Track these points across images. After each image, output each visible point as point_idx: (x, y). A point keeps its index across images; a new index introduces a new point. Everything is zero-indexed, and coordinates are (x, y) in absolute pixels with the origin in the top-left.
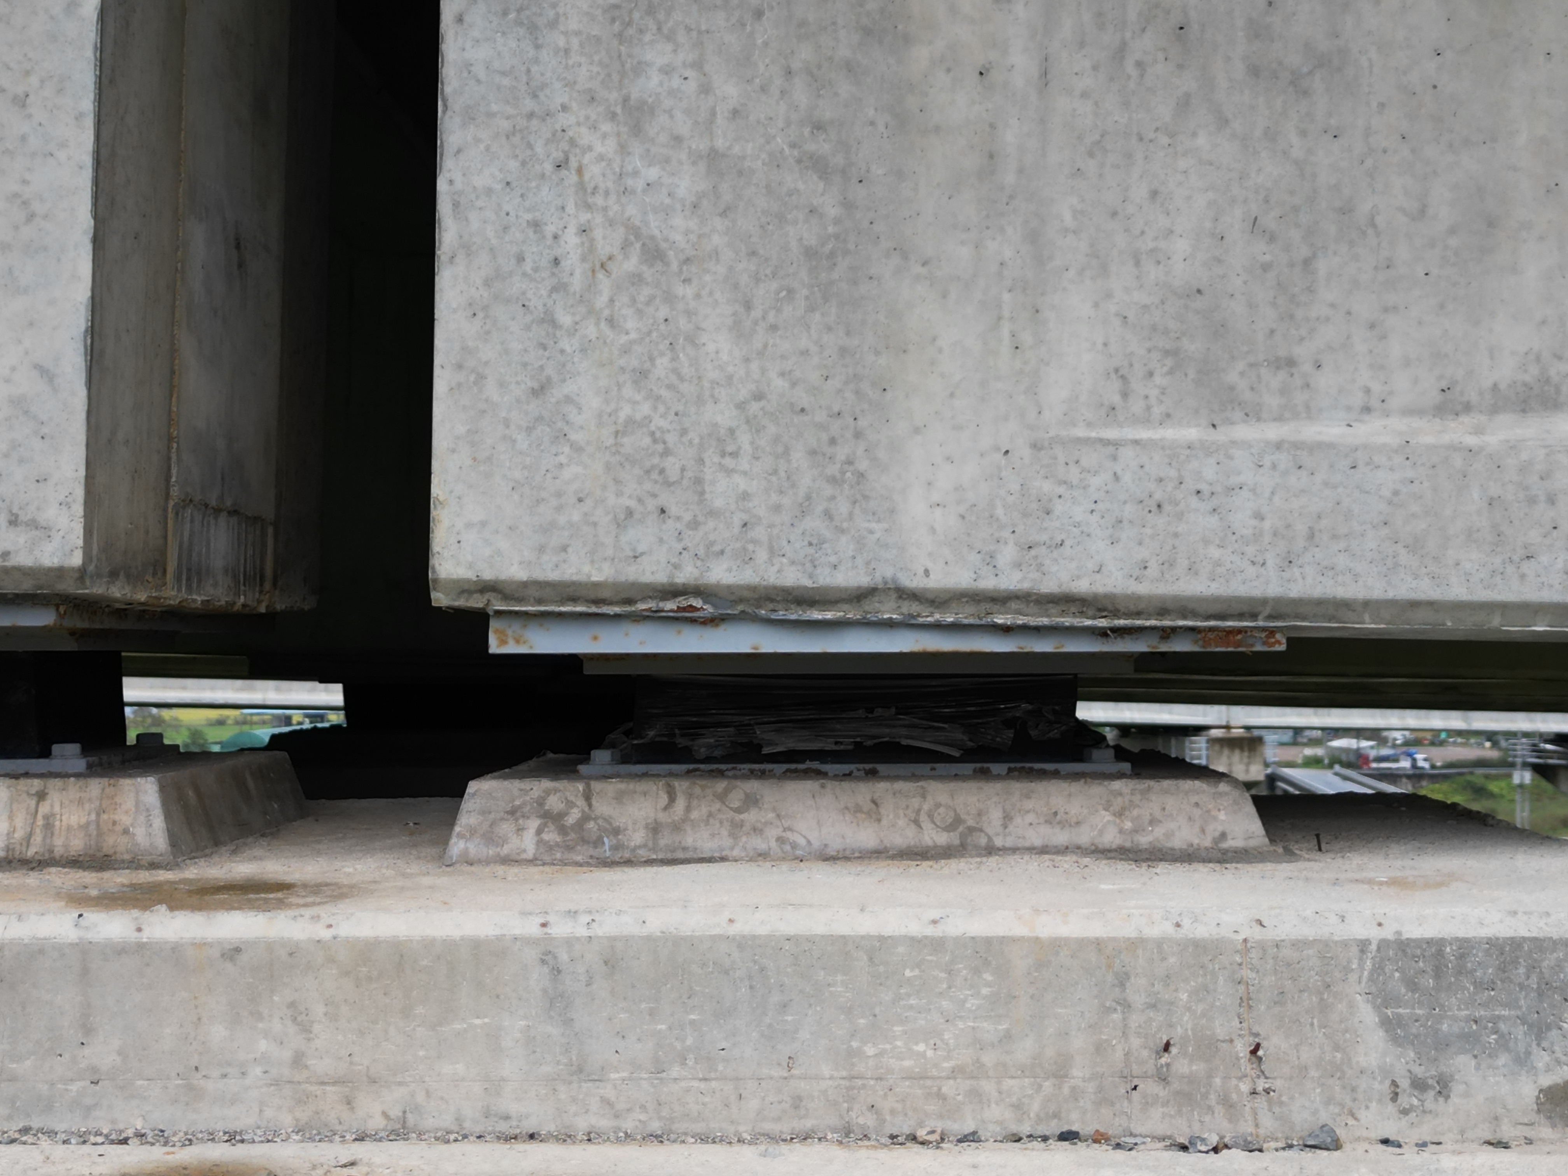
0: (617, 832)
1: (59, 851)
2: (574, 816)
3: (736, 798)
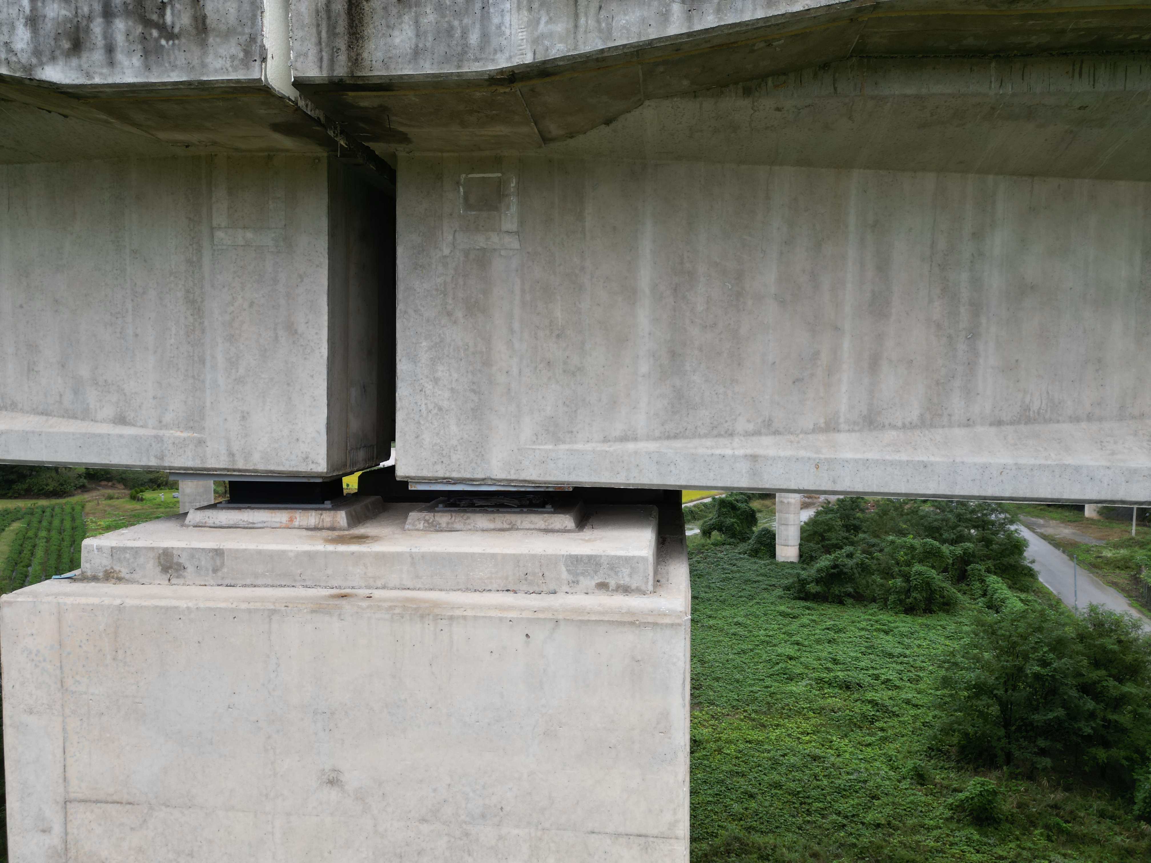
0: (439, 524)
1: (325, 527)
2: (431, 520)
3: (465, 517)
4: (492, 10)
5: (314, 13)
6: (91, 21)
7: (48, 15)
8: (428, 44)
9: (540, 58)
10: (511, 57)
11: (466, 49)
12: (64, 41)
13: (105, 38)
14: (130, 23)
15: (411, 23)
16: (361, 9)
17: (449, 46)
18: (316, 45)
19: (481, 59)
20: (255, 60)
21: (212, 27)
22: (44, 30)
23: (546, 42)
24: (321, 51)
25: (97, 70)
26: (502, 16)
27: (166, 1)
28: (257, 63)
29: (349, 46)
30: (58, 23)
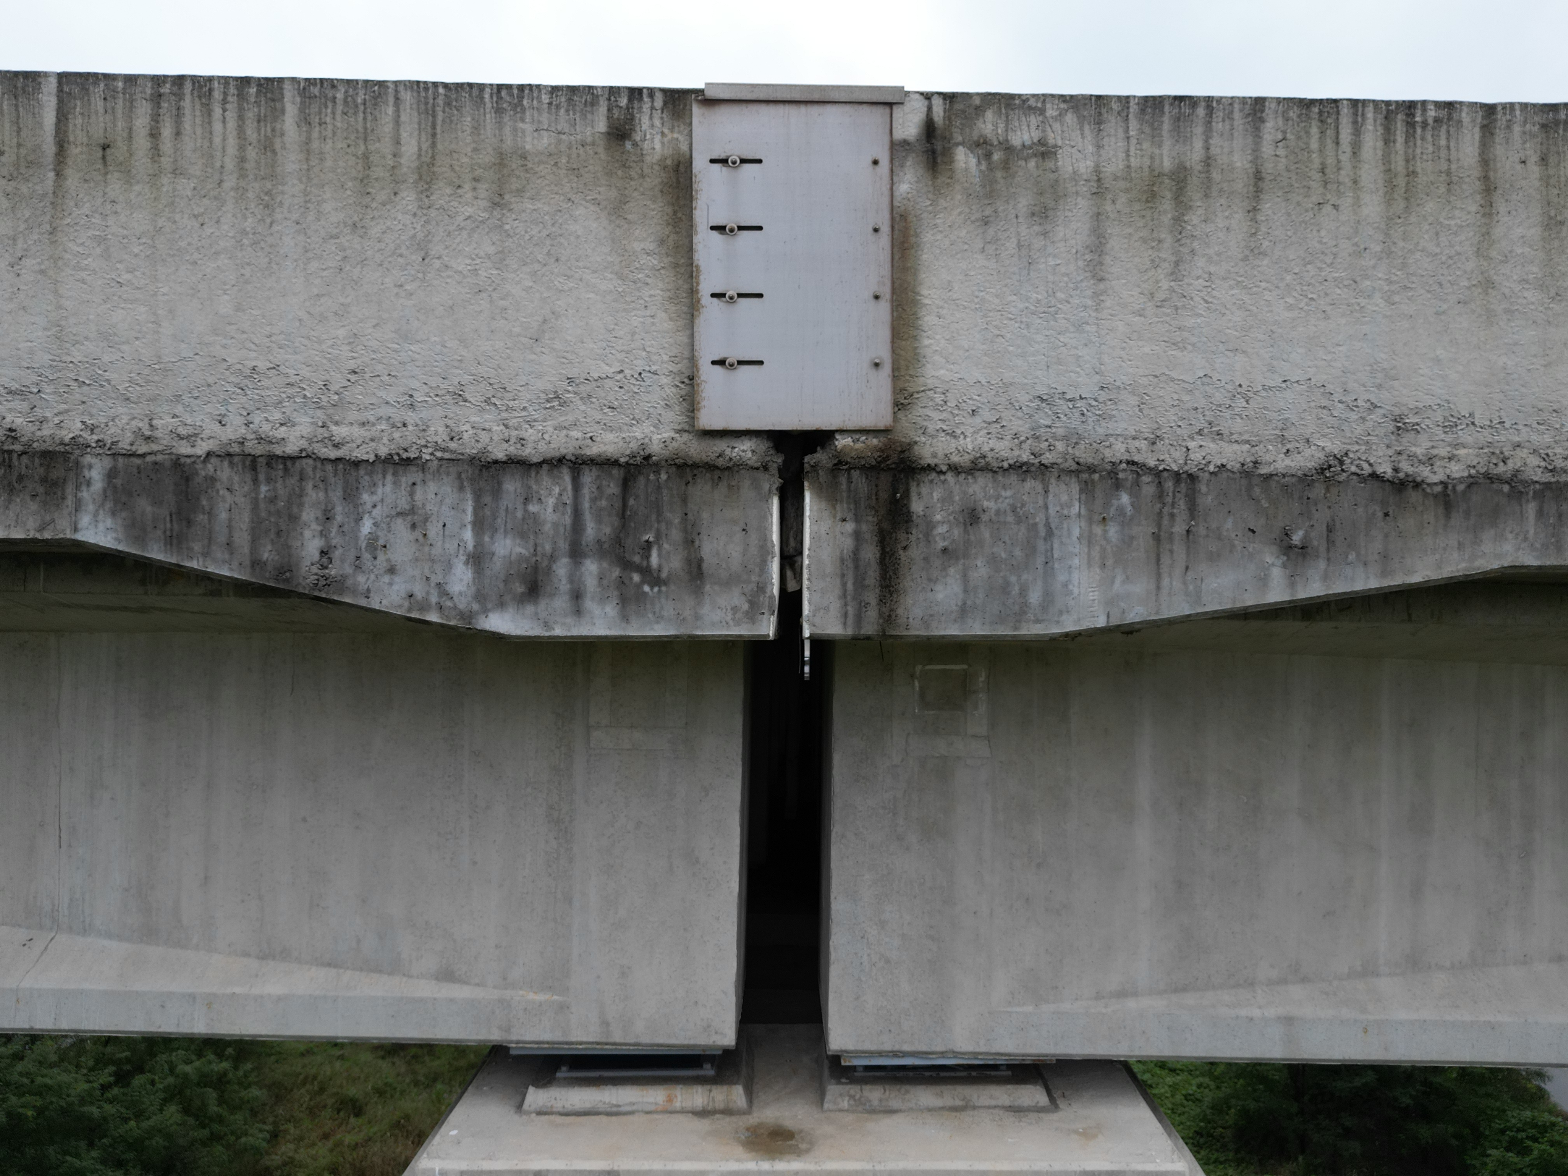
0: (870, 1101)
1: (717, 1108)
2: (857, 1097)
3: (903, 1090)
4: (1056, 566)
5: (838, 561)
6: (554, 561)
7: (497, 552)
8: (978, 602)
9: (1114, 622)
10: (1079, 620)
11: (1025, 609)
12: (517, 584)
13: (571, 581)
14: (605, 565)
15: (958, 576)
16: (896, 558)
17: (1004, 604)
18: (840, 598)
19: (1043, 620)
20: (763, 613)
21: (710, 572)
22: (492, 570)
23: (1122, 604)
24: (846, 605)
25: (559, 619)
26: (1070, 573)
27: (651, 539)
28: (765, 616)
29: (881, 601)
30: (511, 563)
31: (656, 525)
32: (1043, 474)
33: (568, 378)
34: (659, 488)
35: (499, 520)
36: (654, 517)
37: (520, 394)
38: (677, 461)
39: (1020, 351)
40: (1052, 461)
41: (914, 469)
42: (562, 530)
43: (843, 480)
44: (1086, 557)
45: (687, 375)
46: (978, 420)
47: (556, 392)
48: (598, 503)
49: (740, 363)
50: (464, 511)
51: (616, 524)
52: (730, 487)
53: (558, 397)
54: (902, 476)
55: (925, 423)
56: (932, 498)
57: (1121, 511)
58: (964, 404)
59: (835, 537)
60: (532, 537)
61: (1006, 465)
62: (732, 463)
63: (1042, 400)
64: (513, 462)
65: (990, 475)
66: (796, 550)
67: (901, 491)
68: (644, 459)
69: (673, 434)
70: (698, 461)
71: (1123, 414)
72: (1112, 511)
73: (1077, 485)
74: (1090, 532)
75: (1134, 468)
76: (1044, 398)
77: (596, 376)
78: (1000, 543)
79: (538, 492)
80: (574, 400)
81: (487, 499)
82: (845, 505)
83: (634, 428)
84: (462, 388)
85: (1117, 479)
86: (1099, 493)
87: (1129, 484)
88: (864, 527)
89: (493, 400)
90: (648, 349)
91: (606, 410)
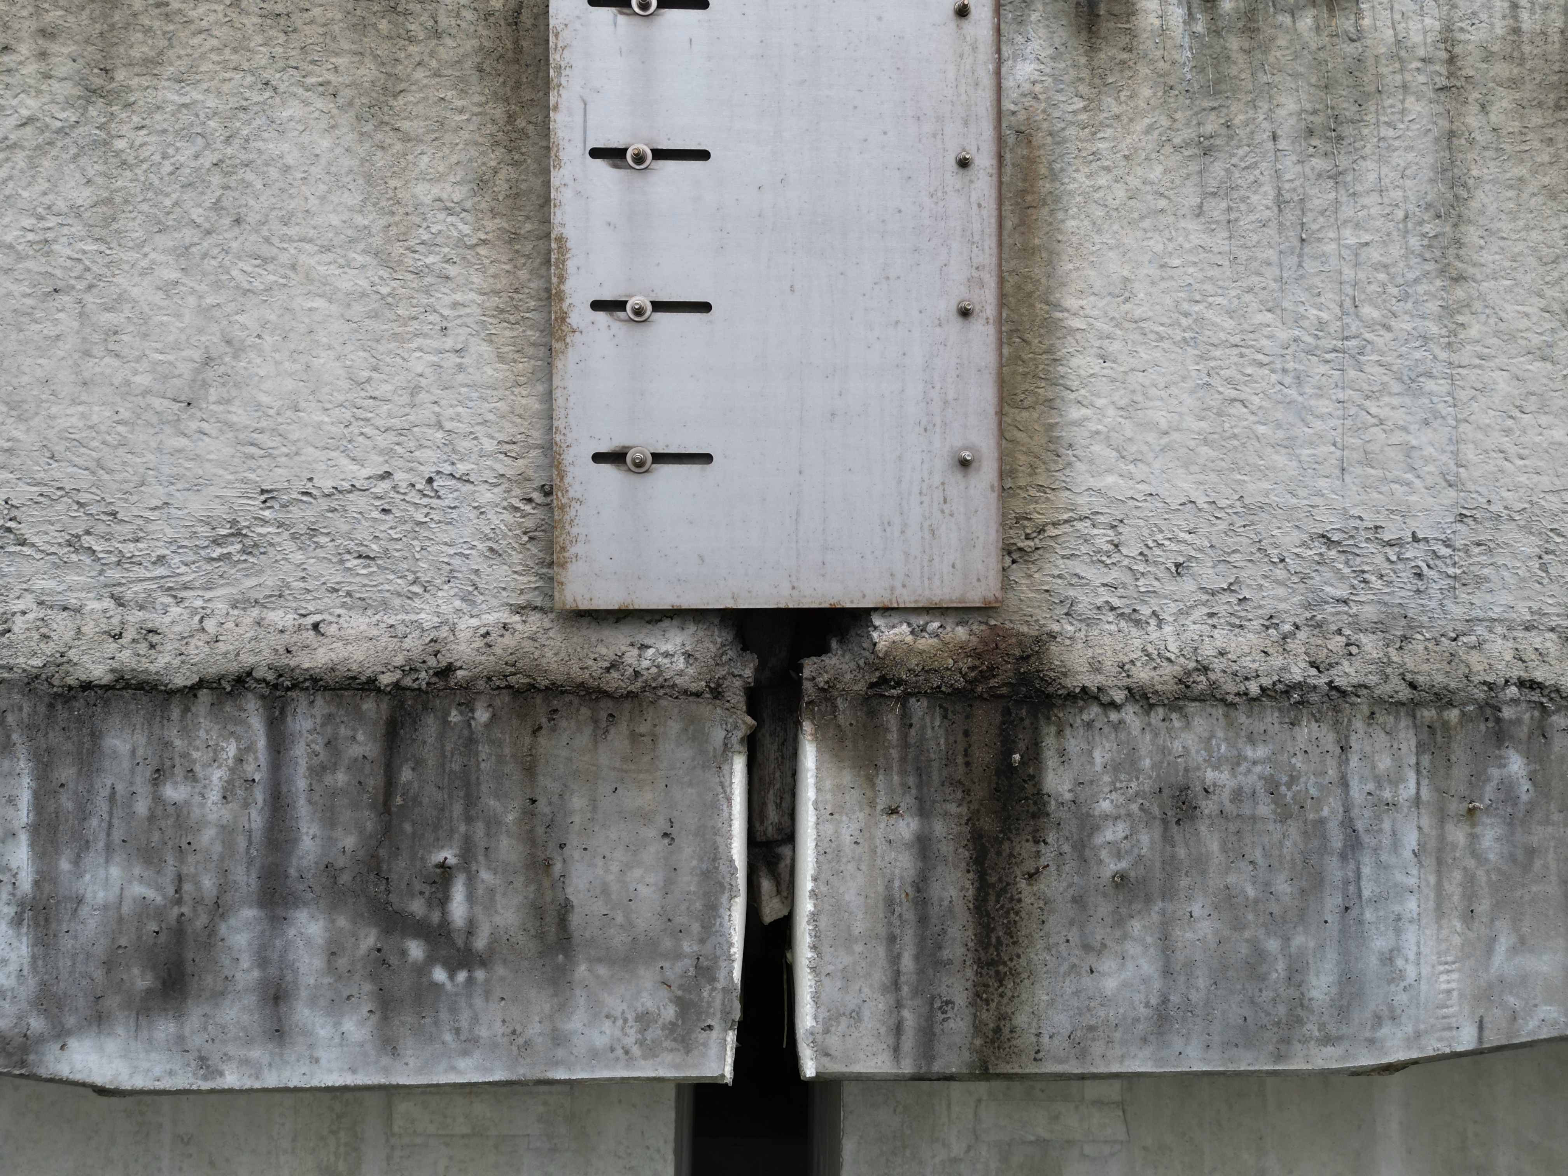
4: (1369, 915)
5: (881, 905)
6: (222, 916)
7: (89, 895)
8: (1194, 996)
9: (1495, 1037)
10: (1418, 1035)
11: (1299, 1011)
12: (136, 971)
13: (263, 962)
14: (342, 922)
15: (1149, 940)
16: (1011, 899)
17: (1252, 1001)
18: (885, 990)
19: (1340, 1038)
20: (710, 1027)
21: (588, 935)
22: (76, 937)
23: (1511, 1001)
24: (899, 1005)
25: (231, 1050)
26: (1398, 932)
27: (452, 860)
28: (714, 1034)
29: (978, 995)
30: (120, 920)
31: (462, 828)
32: (1336, 710)
33: (263, 492)
34: (471, 741)
35: (94, 822)
36: (457, 809)
37: (151, 527)
38: (512, 680)
39: (1280, 434)
40: (1355, 681)
41: (1049, 696)
42: (241, 842)
43: (891, 720)
44: (1432, 895)
45: (537, 483)
46: (1188, 585)
47: (234, 523)
48: (328, 779)
49: (659, 458)
50: (11, 801)
51: (369, 826)
52: (634, 737)
53: (238, 534)
54: (1024, 713)
55: (1071, 593)
56: (1092, 763)
57: (1507, 789)
58: (1157, 551)
59: (874, 851)
60: (171, 861)
61: (1254, 688)
62: (639, 684)
63: (1329, 542)
64: (127, 686)
65: (1219, 711)
66: (780, 830)
67: (1022, 745)
68: (436, 674)
69: (504, 616)
70: (560, 678)
71: (1506, 574)
72: (1489, 792)
73: (1411, 732)
74: (1442, 838)
75: (1535, 696)
76: (1335, 538)
77: (327, 485)
78: (1243, 864)
79: (185, 755)
80: (277, 539)
81: (66, 773)
82: (896, 777)
83: (417, 603)
84: (14, 513)
85: (1498, 720)
86: (1459, 753)
87: (1523, 732)
88: (939, 828)
89: (87, 541)
90: (448, 425)
91: (352, 563)
